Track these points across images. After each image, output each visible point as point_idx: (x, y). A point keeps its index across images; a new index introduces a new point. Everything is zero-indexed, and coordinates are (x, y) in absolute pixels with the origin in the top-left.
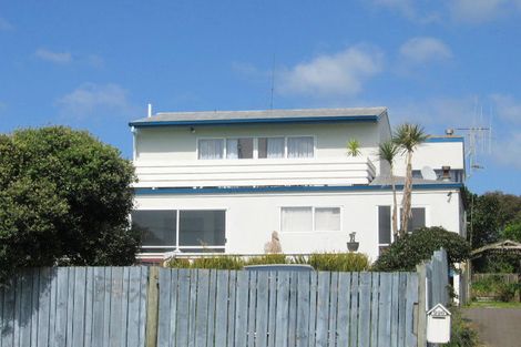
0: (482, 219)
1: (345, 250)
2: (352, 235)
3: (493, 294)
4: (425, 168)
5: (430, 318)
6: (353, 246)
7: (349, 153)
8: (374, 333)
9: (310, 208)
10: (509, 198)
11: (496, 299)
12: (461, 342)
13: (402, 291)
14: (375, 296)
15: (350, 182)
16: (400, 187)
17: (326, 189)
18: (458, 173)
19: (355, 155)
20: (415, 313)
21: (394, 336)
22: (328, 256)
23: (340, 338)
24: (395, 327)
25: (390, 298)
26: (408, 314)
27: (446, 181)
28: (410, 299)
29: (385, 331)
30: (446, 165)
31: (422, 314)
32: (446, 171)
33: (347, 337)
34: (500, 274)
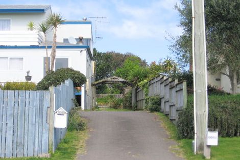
0: (104, 66)
1: (24, 80)
2: (28, 72)
3: (109, 105)
4: (71, 37)
5: (56, 115)
6: (28, 78)
7: (29, 29)
8: (26, 123)
9: (7, 58)
10: (118, 55)
11: (111, 107)
12: (78, 128)
13: (42, 100)
14: (27, 103)
15: (29, 44)
16: (49, 47)
17: (16, 47)
18: (88, 40)
19: (32, 30)
20: (48, 112)
21: (37, 124)
22: (14, 84)
23: (9, 125)
24: (37, 120)
25: (35, 105)
26: (45, 112)
27: (81, 44)
28: (46, 105)
29: (32, 122)
30: (81, 36)
31: (52, 113)
32: (81, 39)
33: (12, 125)
34: (113, 95)
